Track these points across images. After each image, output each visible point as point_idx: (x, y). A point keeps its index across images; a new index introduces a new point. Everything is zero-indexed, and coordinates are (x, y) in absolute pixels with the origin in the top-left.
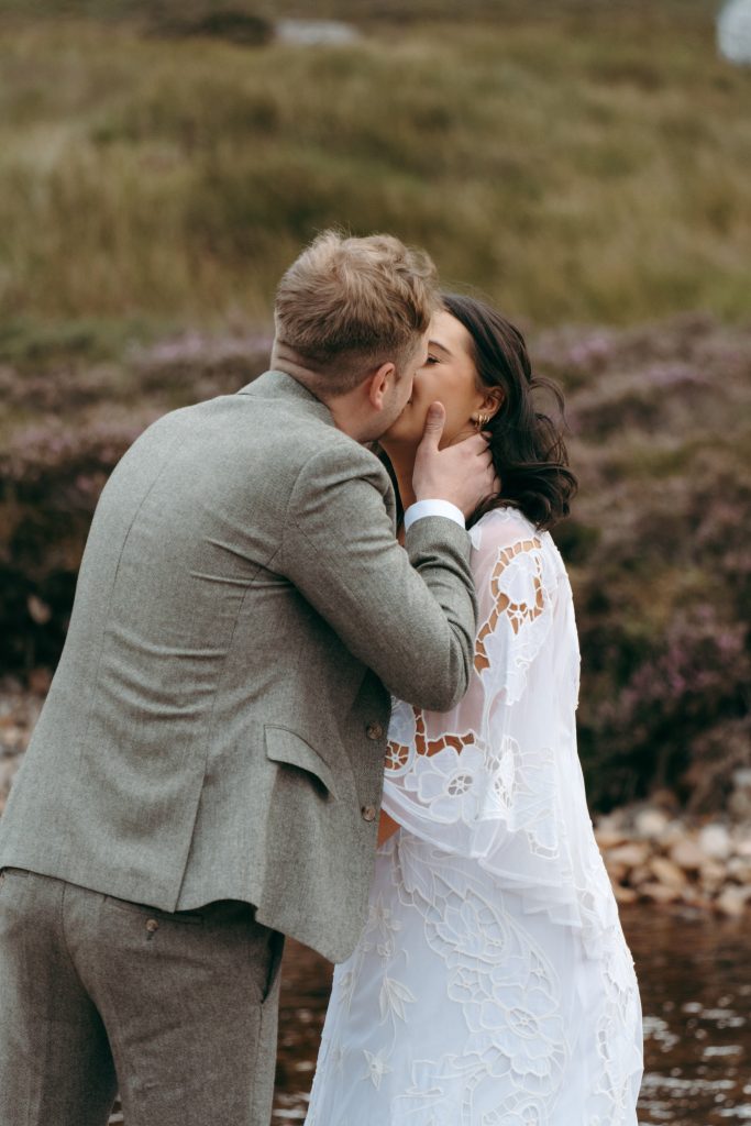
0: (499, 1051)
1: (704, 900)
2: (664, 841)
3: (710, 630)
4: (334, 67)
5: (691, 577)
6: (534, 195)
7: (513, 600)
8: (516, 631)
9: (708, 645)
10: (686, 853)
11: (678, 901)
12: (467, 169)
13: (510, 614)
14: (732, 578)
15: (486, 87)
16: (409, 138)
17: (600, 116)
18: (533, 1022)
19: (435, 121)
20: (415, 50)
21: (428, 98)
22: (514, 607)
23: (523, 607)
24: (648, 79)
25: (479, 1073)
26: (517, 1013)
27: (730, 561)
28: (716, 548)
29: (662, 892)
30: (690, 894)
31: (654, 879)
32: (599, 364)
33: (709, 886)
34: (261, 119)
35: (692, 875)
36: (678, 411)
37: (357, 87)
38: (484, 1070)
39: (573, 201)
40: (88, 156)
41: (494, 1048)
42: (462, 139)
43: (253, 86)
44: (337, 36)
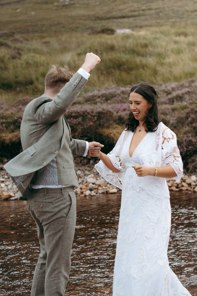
0: (148, 217)
1: (192, 190)
2: (184, 179)
3: (191, 138)
4: (127, 37)
5: (187, 128)
6: (164, 58)
7: (167, 138)
8: (168, 143)
9: (190, 141)
10: (188, 181)
11: (187, 190)
12: (151, 55)
13: (167, 140)
14: (194, 128)
15: (155, 39)
16: (141, 50)
17: (176, 42)
18: (155, 212)
19: (146, 46)
20: (142, 33)
21: (144, 42)
22: (167, 139)
23: (169, 138)
24: (185, 35)
25: (145, 221)
26: (152, 211)
27: (194, 125)
28: (191, 123)
29: (184, 188)
30: (189, 188)
31: (183, 186)
32: (173, 89)
33: (193, 186)
34: (112, 48)
35: (190, 185)
36: (187, 97)
37: (130, 41)
38: (145, 220)
39: (171, 59)
40: (76, 58)
41: (147, 216)
42: (150, 49)
43: (109, 42)
44: (128, 31)
